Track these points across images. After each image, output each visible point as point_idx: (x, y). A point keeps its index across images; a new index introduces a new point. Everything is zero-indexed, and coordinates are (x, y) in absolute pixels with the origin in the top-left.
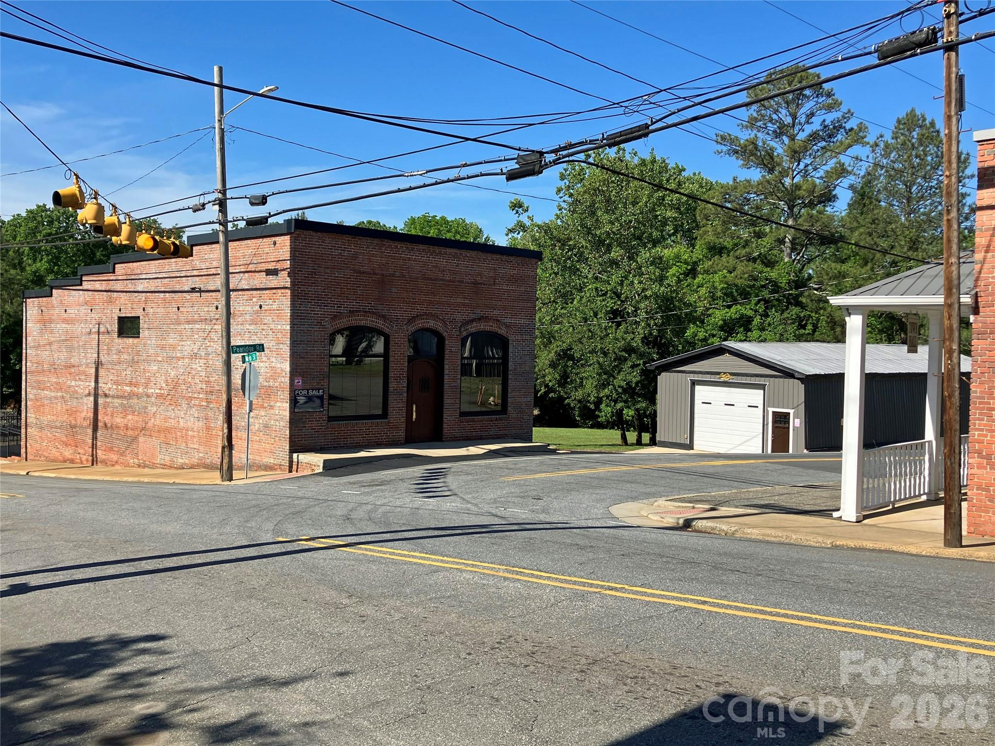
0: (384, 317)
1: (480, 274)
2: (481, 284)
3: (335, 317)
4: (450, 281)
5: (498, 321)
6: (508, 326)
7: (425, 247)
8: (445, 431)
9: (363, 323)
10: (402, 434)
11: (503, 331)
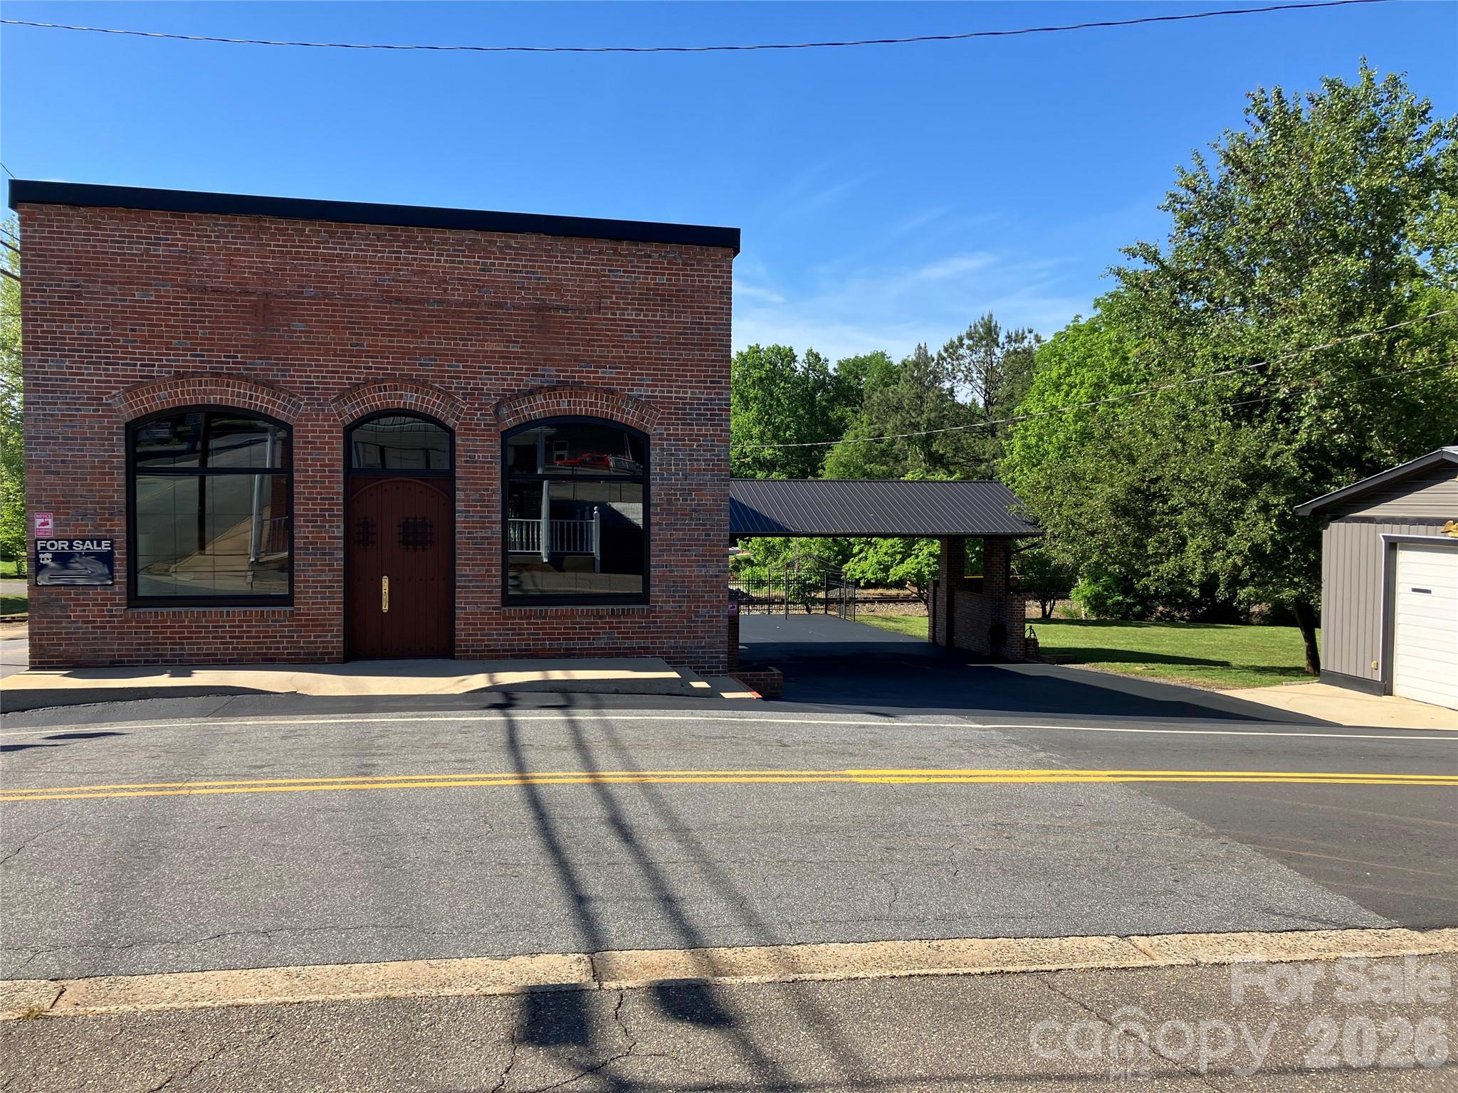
0: (270, 385)
1: (557, 287)
2: (558, 308)
3: (134, 388)
4: (462, 304)
5: (612, 392)
6: (643, 405)
7: (382, 229)
8: (460, 636)
9: (213, 399)
10: (334, 639)
11: (630, 417)
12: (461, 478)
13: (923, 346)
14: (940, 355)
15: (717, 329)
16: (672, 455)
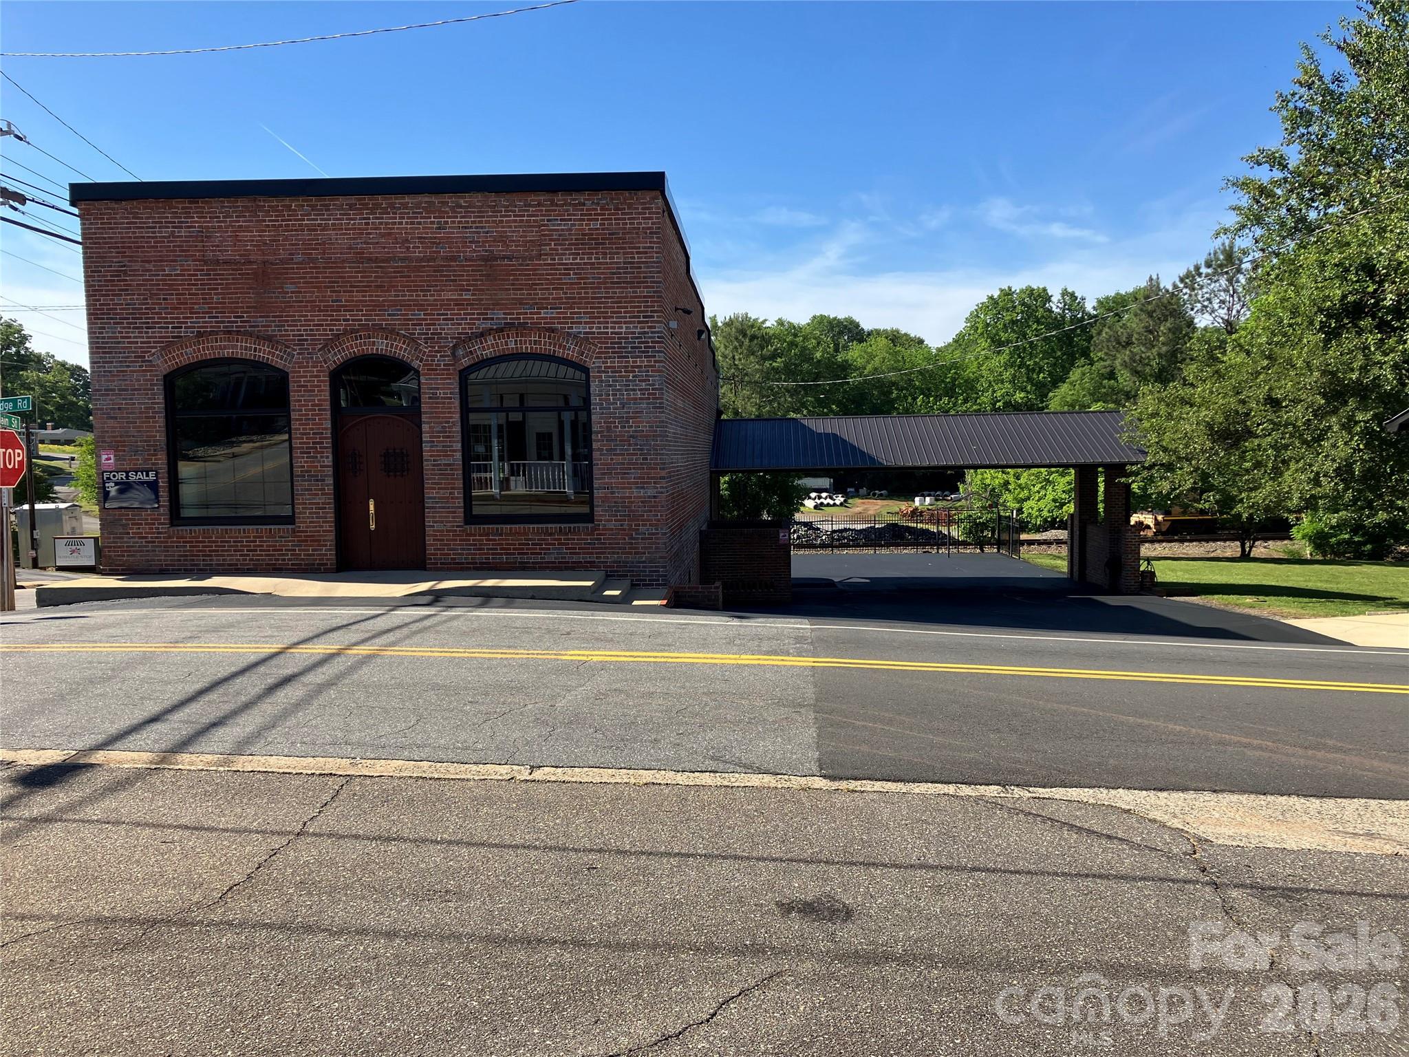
0: (269, 339)
1: (503, 239)
2: (504, 258)
3: (168, 347)
4: (421, 260)
5: (552, 330)
6: (583, 341)
7: (352, 200)
8: (430, 550)
9: (227, 353)
10: (328, 552)
11: (571, 352)
12: (426, 413)
13: (1154, 277)
14: (1175, 286)
15: (648, 267)
16: (610, 386)
